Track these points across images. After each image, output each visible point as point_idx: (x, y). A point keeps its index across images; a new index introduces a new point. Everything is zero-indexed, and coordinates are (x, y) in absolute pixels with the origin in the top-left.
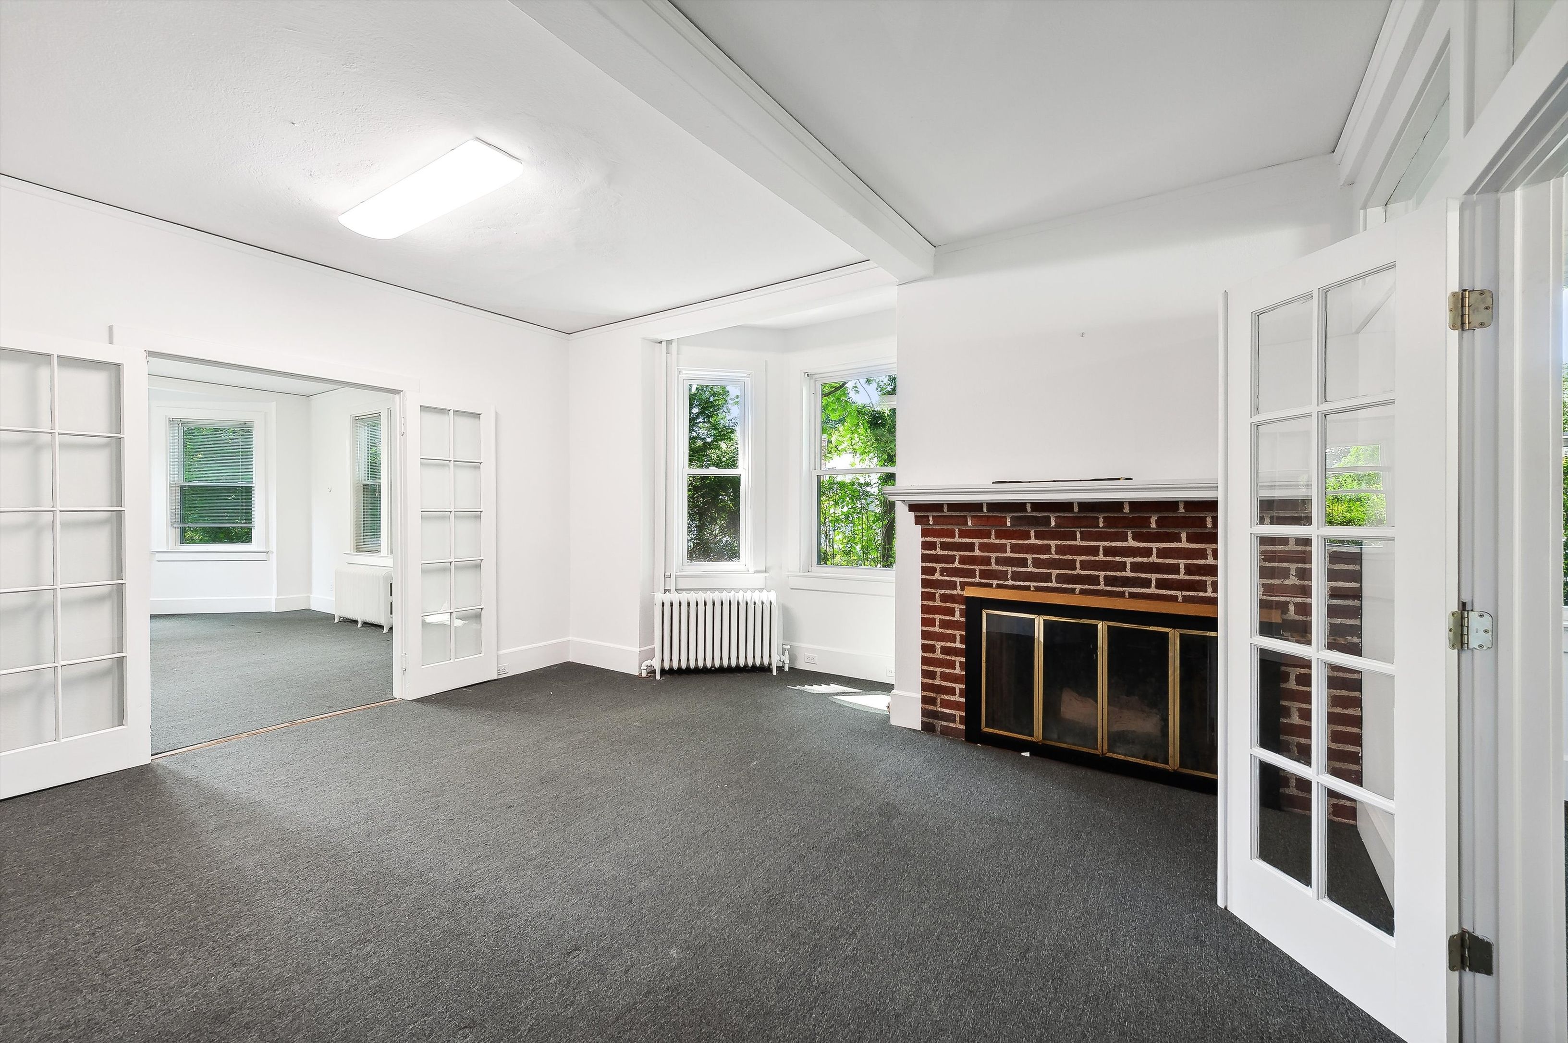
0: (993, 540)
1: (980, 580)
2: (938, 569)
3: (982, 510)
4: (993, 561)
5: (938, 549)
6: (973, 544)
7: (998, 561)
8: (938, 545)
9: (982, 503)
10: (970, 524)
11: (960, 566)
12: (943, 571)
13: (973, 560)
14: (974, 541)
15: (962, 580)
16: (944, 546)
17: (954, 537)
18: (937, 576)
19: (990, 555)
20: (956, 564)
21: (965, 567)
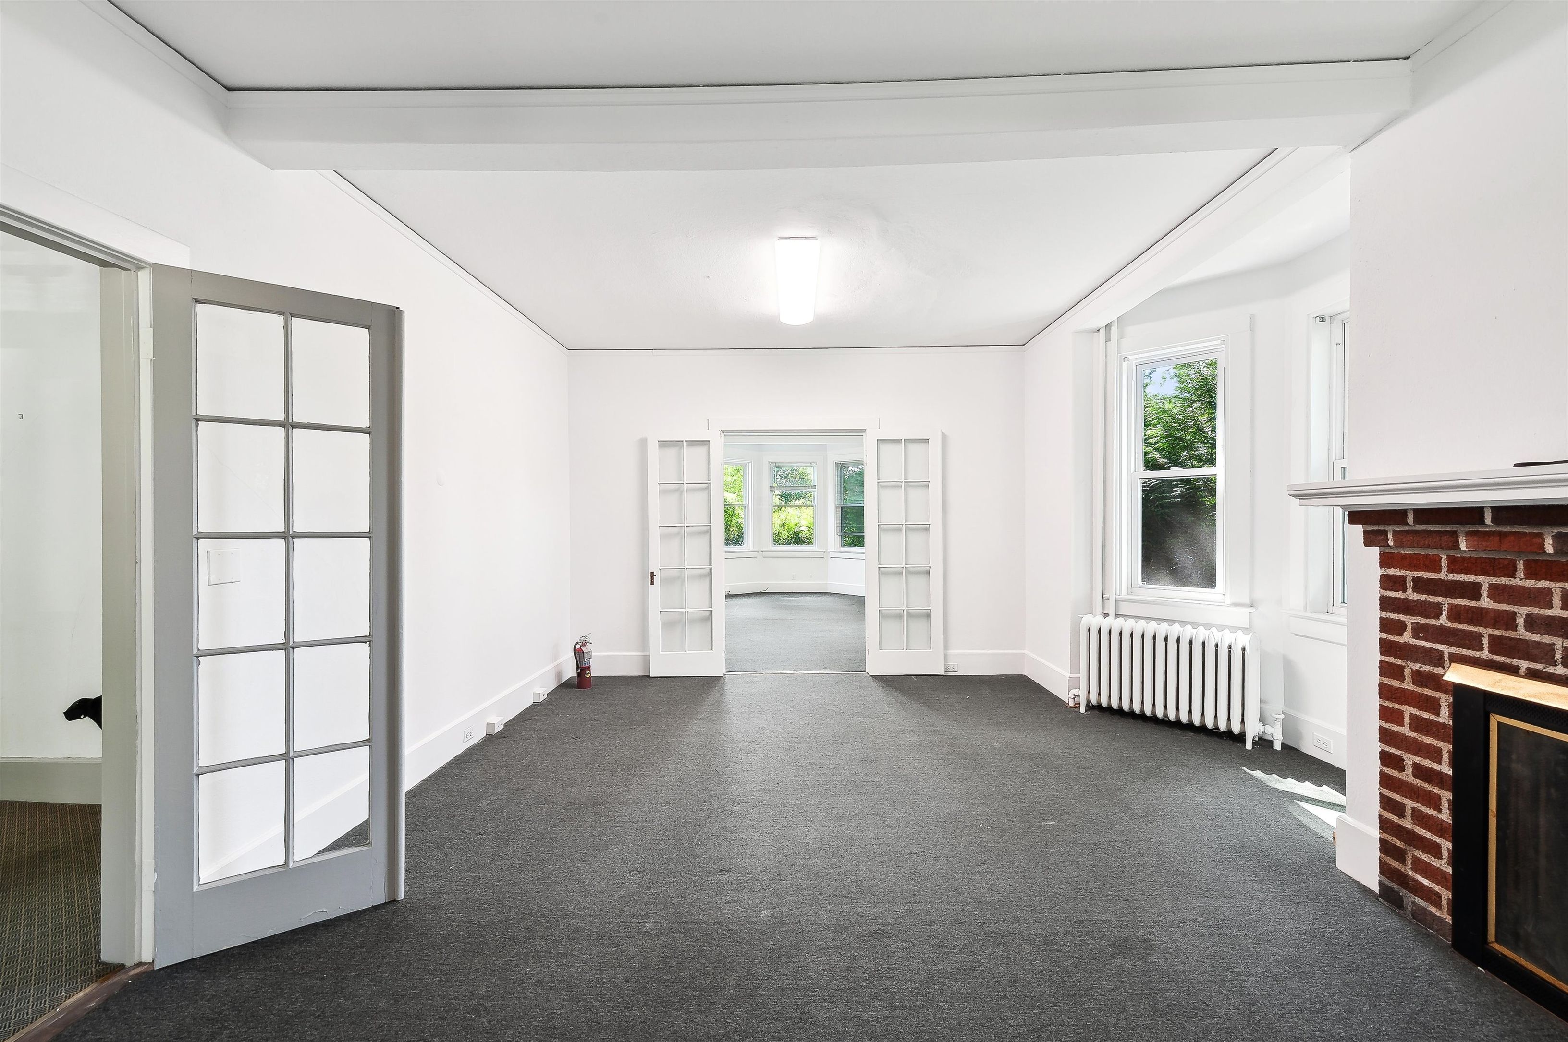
0: (1520, 580)
1: (1491, 656)
2: (1409, 627)
3: (1482, 521)
4: (1520, 621)
5: (1410, 591)
6: (1477, 586)
7: (1532, 623)
8: (1409, 584)
9: (1483, 508)
10: (1463, 546)
11: (1449, 624)
12: (1418, 630)
13: (1478, 616)
14: (1480, 579)
15: (1453, 650)
16: (1420, 585)
17: (1438, 569)
18: (1407, 638)
19: (1515, 609)
20: (1444, 620)
21: (1460, 627)
